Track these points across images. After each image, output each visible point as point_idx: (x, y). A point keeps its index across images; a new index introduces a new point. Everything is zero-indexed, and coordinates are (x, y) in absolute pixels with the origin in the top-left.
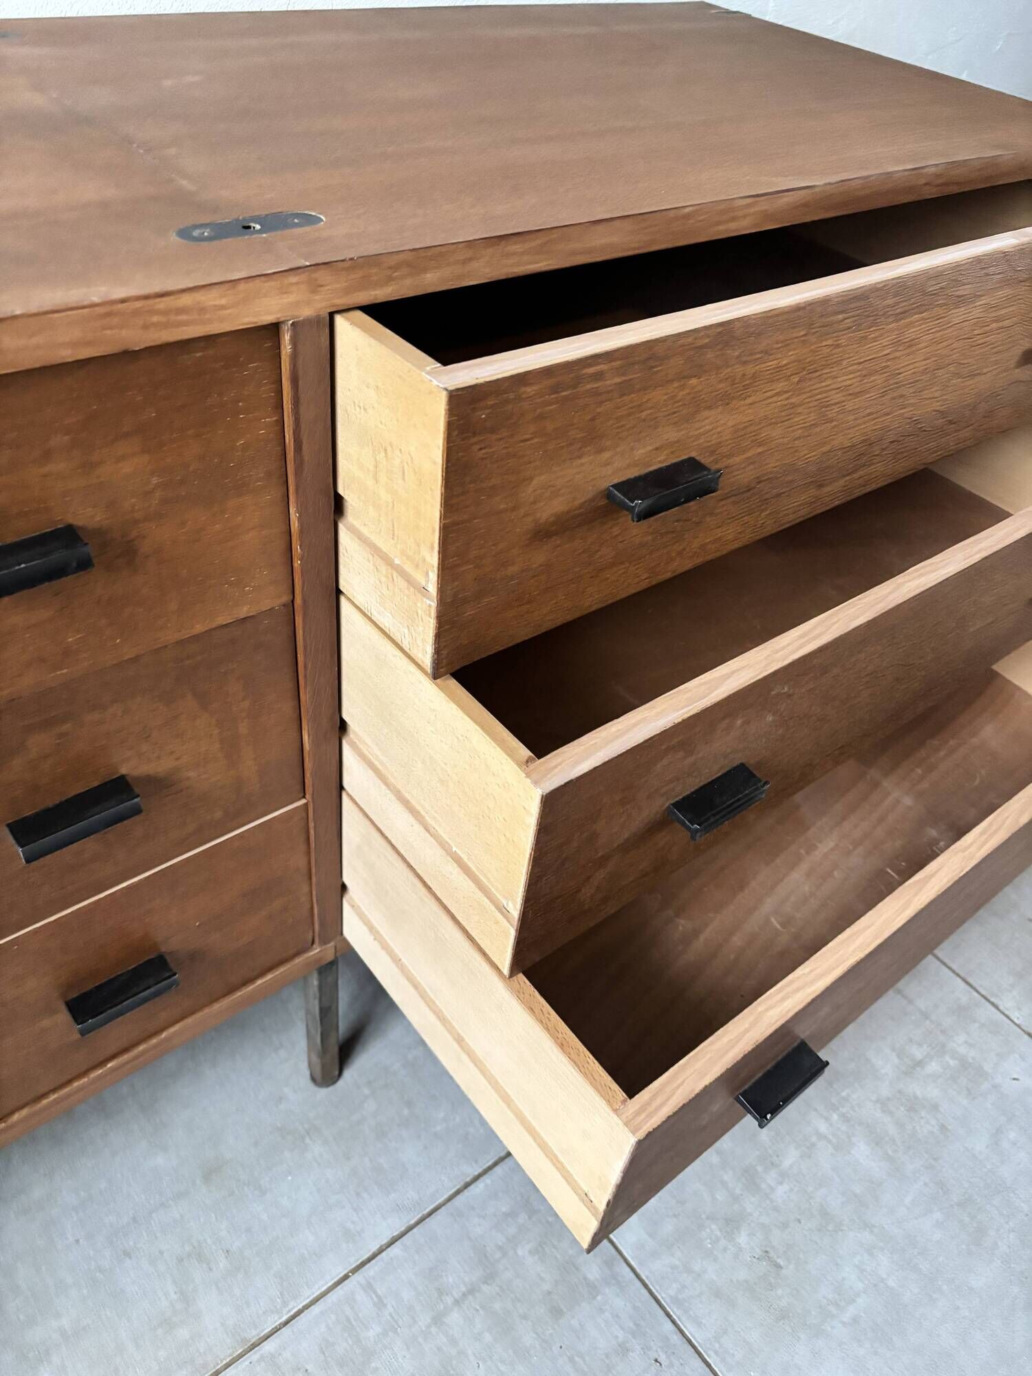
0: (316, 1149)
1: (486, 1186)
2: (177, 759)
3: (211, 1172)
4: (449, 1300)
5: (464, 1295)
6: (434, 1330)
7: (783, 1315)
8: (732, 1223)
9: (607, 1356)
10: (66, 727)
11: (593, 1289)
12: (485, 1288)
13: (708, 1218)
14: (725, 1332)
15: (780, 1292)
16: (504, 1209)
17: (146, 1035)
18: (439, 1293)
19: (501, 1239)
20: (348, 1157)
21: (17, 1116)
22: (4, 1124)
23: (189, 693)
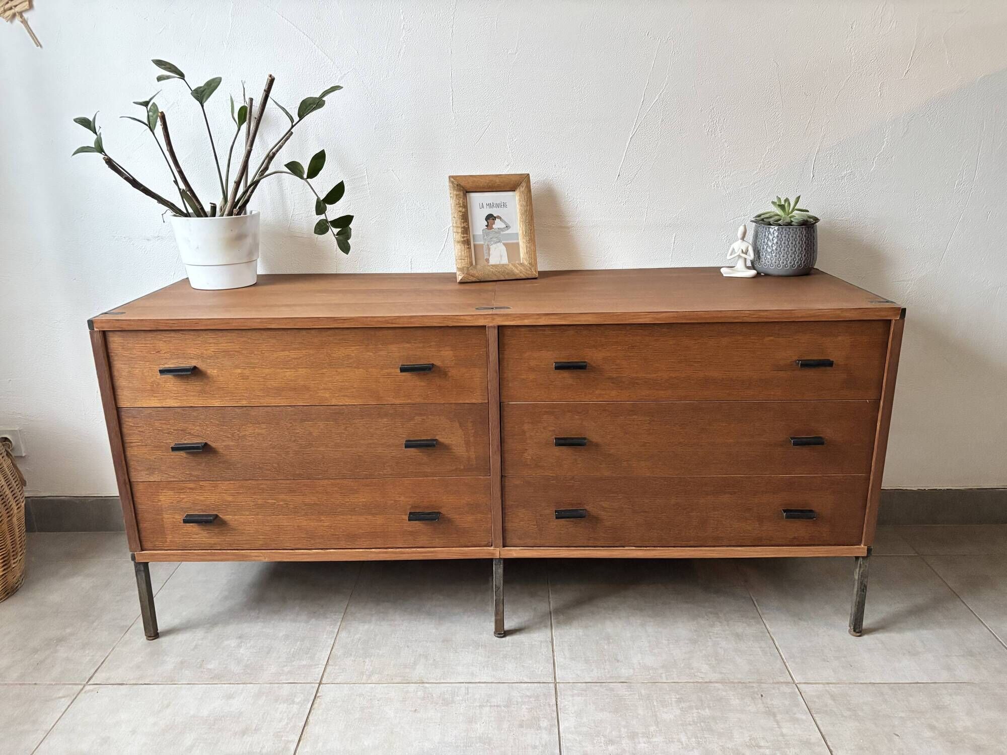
0: (481, 650)
1: (528, 686)
2: (452, 441)
3: (445, 641)
4: (489, 704)
5: (495, 706)
6: (478, 708)
8: (611, 742)
9: (528, 745)
10: (425, 417)
11: (540, 728)
12: (503, 708)
13: (603, 735)
16: (527, 694)
17: (431, 546)
18: (487, 701)
19: (520, 700)
20: (489, 657)
21: (390, 550)
22: (385, 550)
23: (457, 421)
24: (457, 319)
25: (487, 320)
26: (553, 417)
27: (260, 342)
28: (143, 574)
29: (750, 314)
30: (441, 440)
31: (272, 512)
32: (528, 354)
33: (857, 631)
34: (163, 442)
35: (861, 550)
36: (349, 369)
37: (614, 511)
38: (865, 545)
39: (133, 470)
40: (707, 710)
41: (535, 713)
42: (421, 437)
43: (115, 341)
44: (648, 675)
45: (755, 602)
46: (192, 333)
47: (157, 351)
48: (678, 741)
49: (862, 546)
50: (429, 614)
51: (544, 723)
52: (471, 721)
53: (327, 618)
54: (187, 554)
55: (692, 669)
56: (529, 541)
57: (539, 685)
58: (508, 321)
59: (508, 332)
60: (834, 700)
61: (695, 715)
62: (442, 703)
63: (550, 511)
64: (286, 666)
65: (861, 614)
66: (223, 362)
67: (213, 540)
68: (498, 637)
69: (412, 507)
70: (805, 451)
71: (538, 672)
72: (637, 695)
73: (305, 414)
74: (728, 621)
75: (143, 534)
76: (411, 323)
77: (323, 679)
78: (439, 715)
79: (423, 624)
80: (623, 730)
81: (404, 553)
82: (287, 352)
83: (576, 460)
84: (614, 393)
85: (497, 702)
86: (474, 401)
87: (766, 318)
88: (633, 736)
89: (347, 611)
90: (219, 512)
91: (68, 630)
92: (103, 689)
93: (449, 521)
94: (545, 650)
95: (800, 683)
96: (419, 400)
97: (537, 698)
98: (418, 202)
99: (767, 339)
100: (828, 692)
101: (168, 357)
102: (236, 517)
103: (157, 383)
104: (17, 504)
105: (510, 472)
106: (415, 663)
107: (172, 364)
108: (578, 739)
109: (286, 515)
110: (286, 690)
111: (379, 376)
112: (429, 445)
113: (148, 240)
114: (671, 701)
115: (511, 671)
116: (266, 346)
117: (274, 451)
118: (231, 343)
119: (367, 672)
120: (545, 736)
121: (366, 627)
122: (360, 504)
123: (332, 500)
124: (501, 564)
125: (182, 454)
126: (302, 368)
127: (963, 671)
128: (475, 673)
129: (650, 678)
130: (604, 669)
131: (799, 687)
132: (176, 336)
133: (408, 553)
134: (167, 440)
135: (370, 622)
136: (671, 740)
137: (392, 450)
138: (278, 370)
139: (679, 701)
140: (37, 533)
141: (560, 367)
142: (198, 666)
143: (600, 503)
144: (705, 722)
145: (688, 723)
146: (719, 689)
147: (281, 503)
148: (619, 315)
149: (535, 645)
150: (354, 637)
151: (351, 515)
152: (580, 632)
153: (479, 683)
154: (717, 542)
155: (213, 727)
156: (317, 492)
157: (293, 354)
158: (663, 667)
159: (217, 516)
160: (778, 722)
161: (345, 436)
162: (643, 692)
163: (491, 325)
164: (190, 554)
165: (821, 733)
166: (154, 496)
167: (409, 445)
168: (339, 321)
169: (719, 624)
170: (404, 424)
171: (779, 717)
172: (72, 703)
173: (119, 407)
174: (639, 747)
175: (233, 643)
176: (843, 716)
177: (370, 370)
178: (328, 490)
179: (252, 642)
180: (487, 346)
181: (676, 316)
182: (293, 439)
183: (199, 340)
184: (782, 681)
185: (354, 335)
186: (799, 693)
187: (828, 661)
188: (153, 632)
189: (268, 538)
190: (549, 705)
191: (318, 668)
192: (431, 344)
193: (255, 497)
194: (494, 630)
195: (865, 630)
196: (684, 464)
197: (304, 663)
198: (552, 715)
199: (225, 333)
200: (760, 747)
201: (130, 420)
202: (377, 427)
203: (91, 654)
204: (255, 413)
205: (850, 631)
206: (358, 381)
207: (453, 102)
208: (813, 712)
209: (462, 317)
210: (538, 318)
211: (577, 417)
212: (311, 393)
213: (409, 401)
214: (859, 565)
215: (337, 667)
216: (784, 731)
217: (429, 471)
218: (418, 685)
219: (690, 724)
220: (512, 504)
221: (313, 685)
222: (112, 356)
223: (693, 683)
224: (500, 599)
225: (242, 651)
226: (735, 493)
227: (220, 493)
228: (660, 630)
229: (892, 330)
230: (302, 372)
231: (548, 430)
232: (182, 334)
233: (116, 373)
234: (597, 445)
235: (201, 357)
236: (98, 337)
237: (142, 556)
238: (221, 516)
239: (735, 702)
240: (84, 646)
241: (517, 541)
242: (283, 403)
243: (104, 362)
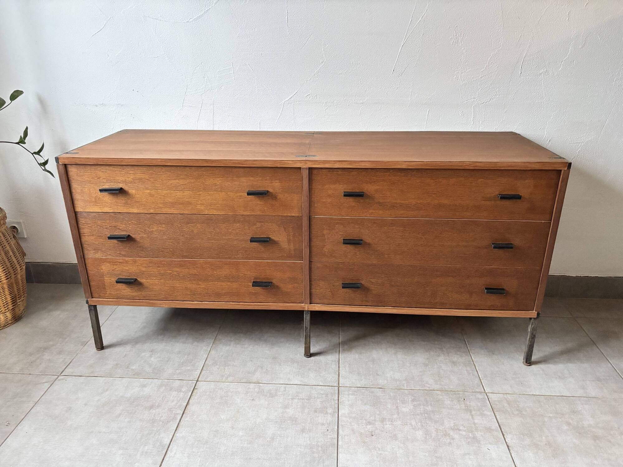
0: (295, 365)
1: (322, 388)
3: (274, 358)
4: (298, 398)
5: (301, 399)
6: (290, 399)
7: (364, 442)
8: (370, 423)
9: (319, 423)
10: (263, 224)
11: (327, 413)
12: (305, 400)
13: (364, 419)
14: (348, 436)
15: (367, 439)
16: (321, 393)
17: (266, 302)
18: (297, 396)
19: (316, 396)
20: (300, 369)
21: (241, 303)
22: (238, 303)
23: (283, 227)
24: (283, 163)
25: (302, 164)
26: (342, 226)
27: (161, 173)
28: (94, 312)
29: (470, 164)
30: (273, 238)
31: (170, 278)
32: (327, 186)
33: (528, 362)
34: (103, 234)
35: (533, 314)
36: (215, 193)
37: (379, 285)
38: (535, 311)
39: (86, 250)
40: (430, 407)
41: (325, 405)
42: (260, 236)
43: (73, 171)
44: (396, 384)
45: (467, 343)
46: (119, 167)
47: (98, 177)
48: (409, 424)
49: (534, 311)
50: (266, 341)
51: (330, 411)
52: (286, 407)
53: (204, 342)
54: (118, 301)
55: (423, 382)
56: (326, 301)
57: (328, 387)
58: (314, 165)
59: (315, 172)
60: (509, 404)
61: (422, 409)
62: (270, 396)
63: (339, 283)
64: (178, 369)
65: (531, 353)
66: (138, 186)
67: (135, 294)
68: (306, 357)
69: (255, 278)
70: (500, 252)
71: (329, 379)
72: (388, 396)
73: (188, 219)
74: (448, 353)
75: (92, 289)
76: (254, 164)
77: (199, 378)
78: (267, 402)
79: (262, 347)
80: (377, 416)
81: (250, 305)
82: (177, 180)
83: (356, 253)
84: (381, 212)
85: (302, 397)
86: (293, 215)
87: (480, 167)
88: (383, 420)
89: (217, 337)
90: (138, 277)
91: (51, 343)
92: (70, 378)
93: (277, 287)
94: (334, 366)
95: (489, 393)
96: (259, 213)
97: (327, 395)
98: (265, 85)
99: (480, 180)
100: (506, 399)
101: (104, 181)
102: (148, 281)
103: (98, 198)
104: (21, 267)
105: (315, 259)
106: (255, 371)
107: (108, 186)
108: (349, 420)
109: (178, 280)
110: (177, 383)
111: (234, 197)
112: (265, 241)
113: (96, 106)
114: (408, 400)
115: (312, 378)
116: (165, 176)
117: (171, 241)
118: (143, 173)
119: (226, 375)
120: (330, 418)
121: (228, 348)
122: (223, 275)
123: (206, 272)
124: (308, 314)
125: (115, 241)
126: (187, 191)
127: (593, 390)
128: (290, 378)
129: (397, 386)
130: (369, 379)
131: (488, 395)
132: (109, 168)
133: (252, 305)
134: (105, 232)
135: (230, 345)
136: (405, 424)
137: (243, 243)
138: (172, 192)
139: (413, 400)
140: (35, 284)
141: (348, 195)
142: (126, 367)
143: (370, 280)
144: (427, 414)
145: (417, 414)
146: (438, 395)
147: (175, 273)
148: (386, 163)
149: (328, 363)
150: (219, 354)
151: (218, 282)
152: (357, 356)
153: (292, 384)
154: (443, 306)
155: (133, 403)
156: (197, 267)
157: (181, 182)
158: (406, 380)
159: (136, 279)
160: (472, 416)
161: (213, 233)
162: (392, 394)
163: (304, 167)
164: (121, 301)
165: (498, 423)
166: (98, 266)
167: (253, 240)
168: (209, 162)
169: (443, 355)
170: (250, 227)
171: (473, 413)
172: (50, 386)
173: (76, 211)
174: (386, 427)
175: (147, 354)
176: (513, 414)
177: (229, 193)
178: (204, 267)
179: (159, 354)
180: (302, 180)
181: (422, 164)
182: (182, 234)
183: (123, 172)
184: (478, 391)
185: (218, 171)
186: (487, 399)
187: (508, 380)
188: (100, 346)
189: (167, 294)
190: (334, 399)
191: (197, 371)
192: (267, 178)
193: (159, 269)
194: (304, 353)
195: (533, 362)
196: (424, 257)
197: (189, 368)
198: (335, 406)
199: (140, 168)
200: (460, 430)
201: (83, 219)
202: (233, 229)
203: (63, 358)
204: (159, 218)
205: (523, 362)
206: (221, 200)
207: (287, 20)
208: (495, 410)
209: (286, 162)
210: (334, 164)
211: (357, 226)
212: (192, 206)
213: (253, 213)
214: (531, 323)
215: (208, 372)
216: (476, 421)
217: (265, 256)
218: (256, 384)
219: (418, 415)
220: (316, 278)
221: (193, 381)
222: (71, 180)
223: (423, 390)
224: (308, 335)
225: (152, 359)
226: (455, 276)
227: (138, 266)
228: (406, 357)
229: (561, 176)
230: (187, 193)
231: (339, 234)
232: (114, 167)
233: (73, 191)
234: (369, 244)
235: (125, 182)
236: (62, 167)
237: (93, 301)
238: (139, 280)
239: (447, 402)
240: (60, 352)
241: (318, 301)
242: (175, 212)
243: (66, 183)
